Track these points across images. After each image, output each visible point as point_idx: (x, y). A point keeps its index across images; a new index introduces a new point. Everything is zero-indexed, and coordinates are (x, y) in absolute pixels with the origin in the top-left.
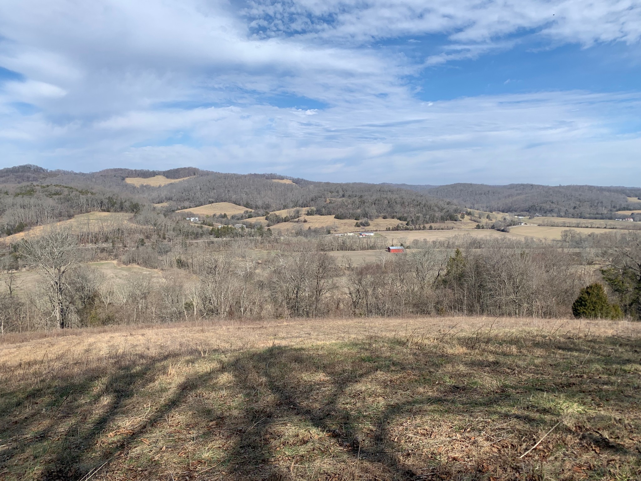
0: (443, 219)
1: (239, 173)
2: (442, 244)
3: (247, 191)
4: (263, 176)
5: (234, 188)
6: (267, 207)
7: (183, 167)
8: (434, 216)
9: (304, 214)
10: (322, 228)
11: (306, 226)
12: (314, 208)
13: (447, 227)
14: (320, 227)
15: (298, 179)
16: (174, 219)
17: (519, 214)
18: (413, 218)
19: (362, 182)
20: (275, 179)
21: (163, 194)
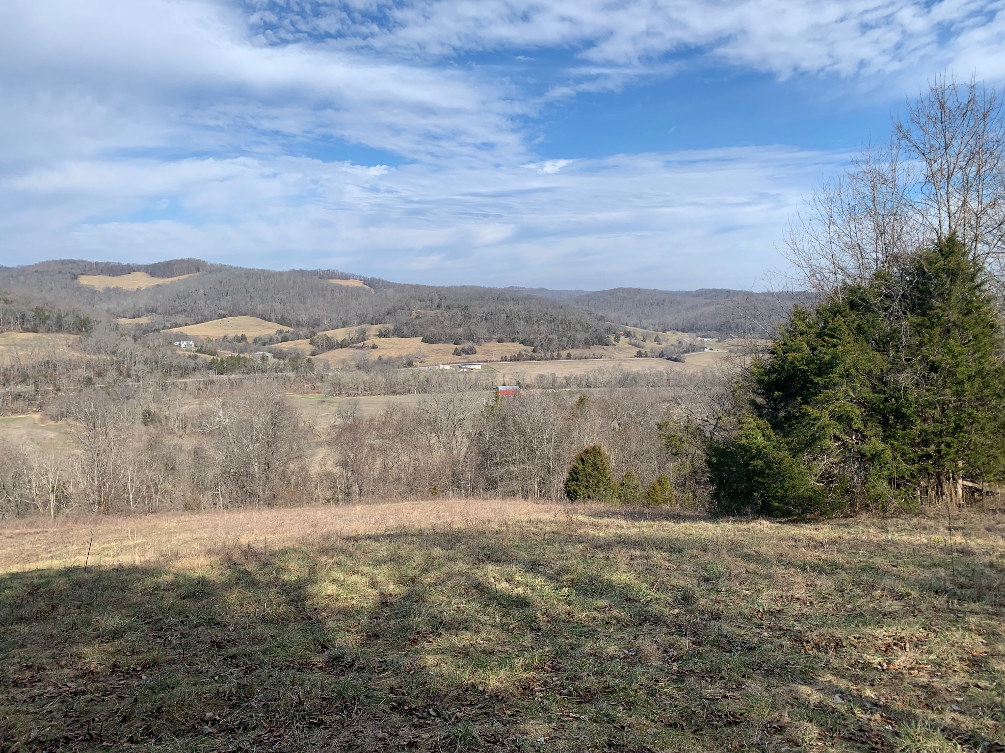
0: (588, 343)
1: (271, 269)
2: (578, 382)
3: (284, 297)
4: (315, 273)
5: (260, 293)
6: (316, 324)
7: (178, 258)
8: (575, 338)
9: (375, 335)
10: (400, 357)
11: (375, 355)
12: (390, 326)
13: (594, 355)
14: (396, 356)
15: (373, 279)
16: (151, 344)
17: (705, 334)
18: (543, 342)
19: (474, 285)
20: (335, 278)
21: (143, 303)
